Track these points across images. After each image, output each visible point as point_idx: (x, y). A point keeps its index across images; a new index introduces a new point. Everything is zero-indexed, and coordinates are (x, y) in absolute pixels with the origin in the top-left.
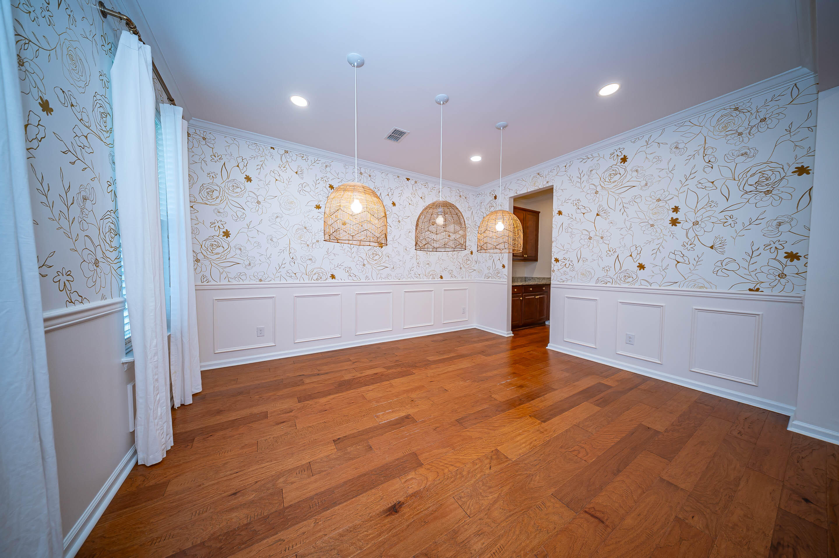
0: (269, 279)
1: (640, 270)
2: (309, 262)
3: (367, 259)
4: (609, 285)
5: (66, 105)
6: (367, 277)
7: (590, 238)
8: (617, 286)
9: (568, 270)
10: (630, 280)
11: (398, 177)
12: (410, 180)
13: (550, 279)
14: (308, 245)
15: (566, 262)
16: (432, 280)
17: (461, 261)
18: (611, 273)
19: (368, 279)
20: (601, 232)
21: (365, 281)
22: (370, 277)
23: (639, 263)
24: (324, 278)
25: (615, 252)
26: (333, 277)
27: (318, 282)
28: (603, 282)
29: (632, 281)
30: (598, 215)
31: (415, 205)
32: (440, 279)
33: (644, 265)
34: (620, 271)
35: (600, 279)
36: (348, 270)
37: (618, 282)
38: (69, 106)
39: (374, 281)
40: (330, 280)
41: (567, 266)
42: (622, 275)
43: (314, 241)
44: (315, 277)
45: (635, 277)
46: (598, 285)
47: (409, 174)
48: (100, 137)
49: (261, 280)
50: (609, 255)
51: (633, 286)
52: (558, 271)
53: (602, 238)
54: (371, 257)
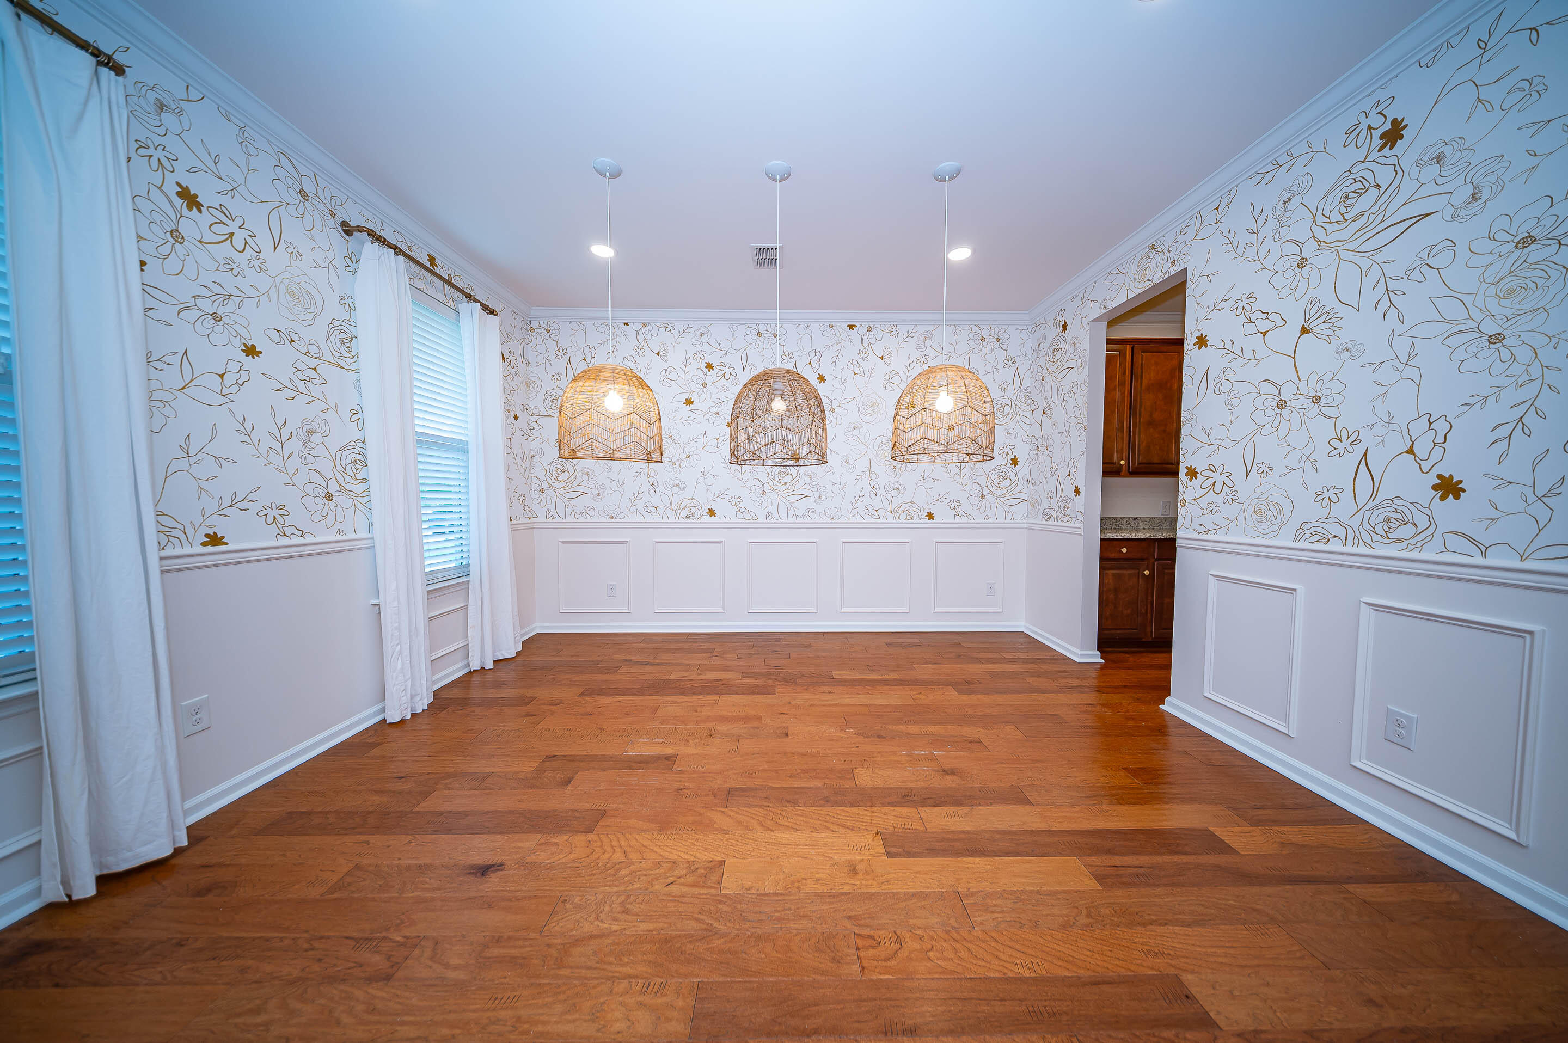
0: (622, 516)
1: (1443, 498)
2: (676, 489)
3: (770, 481)
4: (1335, 546)
5: (282, 342)
6: (769, 513)
7: (1281, 404)
8: (1362, 550)
9: (1219, 499)
10: (1406, 532)
11: (831, 326)
12: (855, 326)
13: (1172, 523)
14: (674, 464)
15: (1216, 476)
16: (907, 521)
17: (982, 481)
18: (1344, 509)
19: (770, 517)
20: (1312, 383)
21: (765, 521)
22: (775, 514)
23: (1439, 476)
24: (697, 515)
25: (1357, 441)
26: (712, 513)
27: (688, 521)
28: (1316, 538)
29: (1413, 537)
30: (1304, 331)
31: (867, 374)
32: (927, 520)
33: (1461, 482)
34: (1371, 504)
35: (1306, 527)
36: (736, 502)
37: (1367, 538)
38: (287, 342)
39: (782, 521)
40: (707, 518)
41: (1218, 488)
42: (1378, 517)
43: (683, 456)
44: (684, 513)
45: (1422, 522)
46: (1301, 545)
47: (852, 317)
48: (339, 365)
49: (612, 517)
50: (1337, 452)
51: (1415, 555)
52: (1193, 502)
53: (1316, 400)
54: (777, 479)
